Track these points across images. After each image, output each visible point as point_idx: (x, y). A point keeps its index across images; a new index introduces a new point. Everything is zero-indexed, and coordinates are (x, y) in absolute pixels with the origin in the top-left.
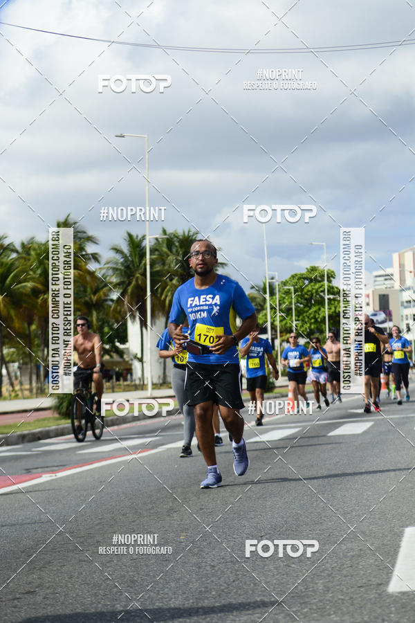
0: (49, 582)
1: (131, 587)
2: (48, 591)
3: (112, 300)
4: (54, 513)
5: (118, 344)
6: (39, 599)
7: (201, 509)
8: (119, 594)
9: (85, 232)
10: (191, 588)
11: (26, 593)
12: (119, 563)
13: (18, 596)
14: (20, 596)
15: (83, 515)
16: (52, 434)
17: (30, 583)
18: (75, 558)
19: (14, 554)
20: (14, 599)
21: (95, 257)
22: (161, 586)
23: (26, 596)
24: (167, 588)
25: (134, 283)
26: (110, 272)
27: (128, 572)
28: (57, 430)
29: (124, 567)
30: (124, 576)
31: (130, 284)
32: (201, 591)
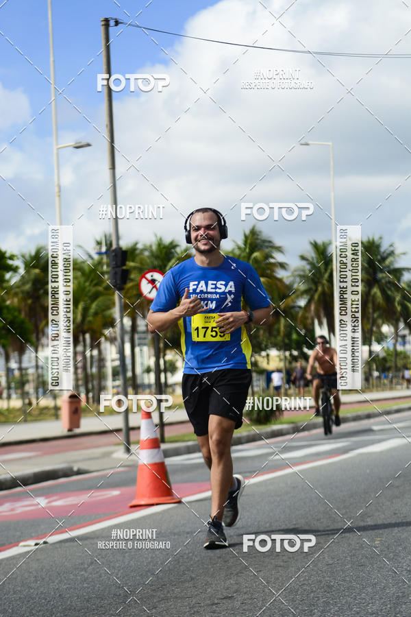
0: (246, 587)
1: (328, 593)
2: (246, 596)
3: (300, 307)
4: (248, 518)
5: (306, 350)
6: (237, 604)
7: (395, 514)
8: (316, 599)
9: (270, 242)
10: (388, 593)
11: (225, 598)
12: (316, 569)
13: (216, 601)
14: (219, 601)
15: (277, 521)
16: (243, 441)
17: (228, 589)
18: (271, 564)
19: (210, 559)
20: (213, 605)
21: (283, 266)
22: (357, 591)
23: (224, 601)
24: (364, 593)
25: (320, 289)
26: (298, 279)
27: (324, 577)
28: (248, 436)
29: (320, 572)
30: (321, 581)
31: (316, 290)
32: (398, 597)
